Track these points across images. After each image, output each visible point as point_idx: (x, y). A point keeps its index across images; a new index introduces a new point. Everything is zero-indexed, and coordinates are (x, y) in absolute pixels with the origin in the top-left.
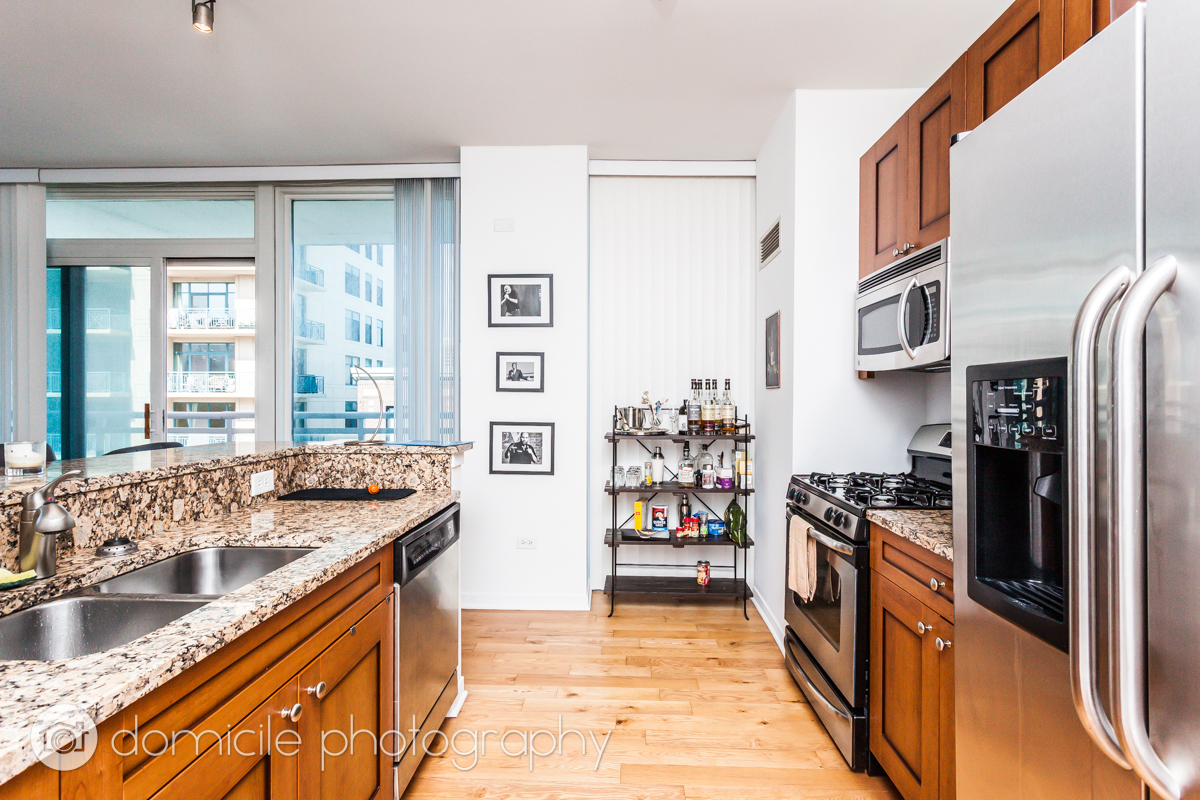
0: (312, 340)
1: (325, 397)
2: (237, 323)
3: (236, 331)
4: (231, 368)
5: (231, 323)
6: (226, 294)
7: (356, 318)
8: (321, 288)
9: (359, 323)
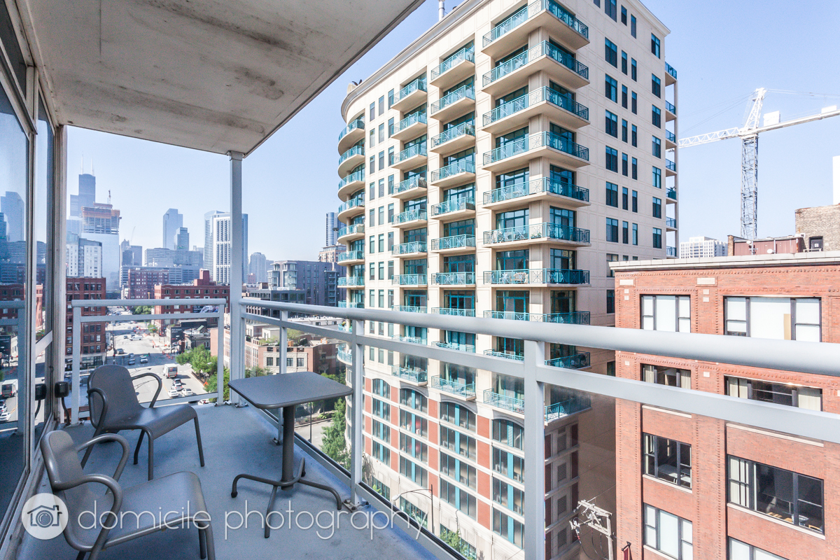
0: (581, 243)
1: (591, 286)
2: (530, 235)
3: (530, 241)
4: (527, 267)
5: (526, 236)
6: (524, 217)
7: (615, 224)
8: (587, 203)
9: (617, 227)
